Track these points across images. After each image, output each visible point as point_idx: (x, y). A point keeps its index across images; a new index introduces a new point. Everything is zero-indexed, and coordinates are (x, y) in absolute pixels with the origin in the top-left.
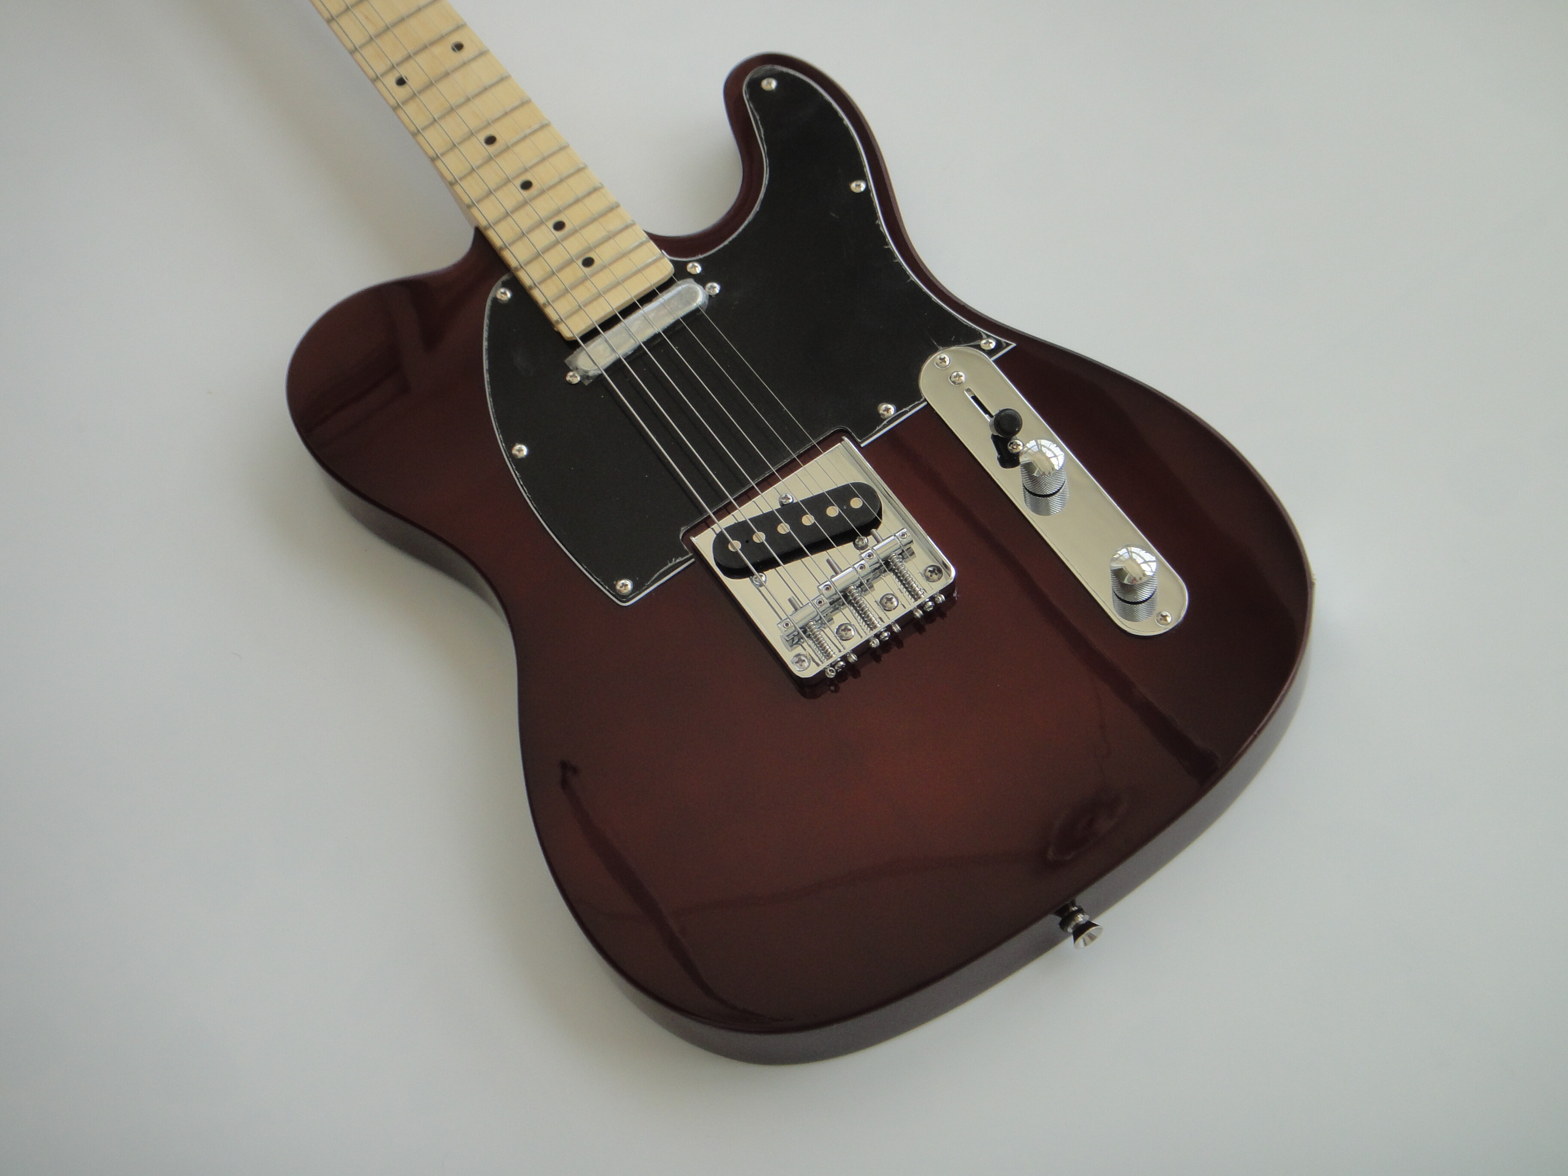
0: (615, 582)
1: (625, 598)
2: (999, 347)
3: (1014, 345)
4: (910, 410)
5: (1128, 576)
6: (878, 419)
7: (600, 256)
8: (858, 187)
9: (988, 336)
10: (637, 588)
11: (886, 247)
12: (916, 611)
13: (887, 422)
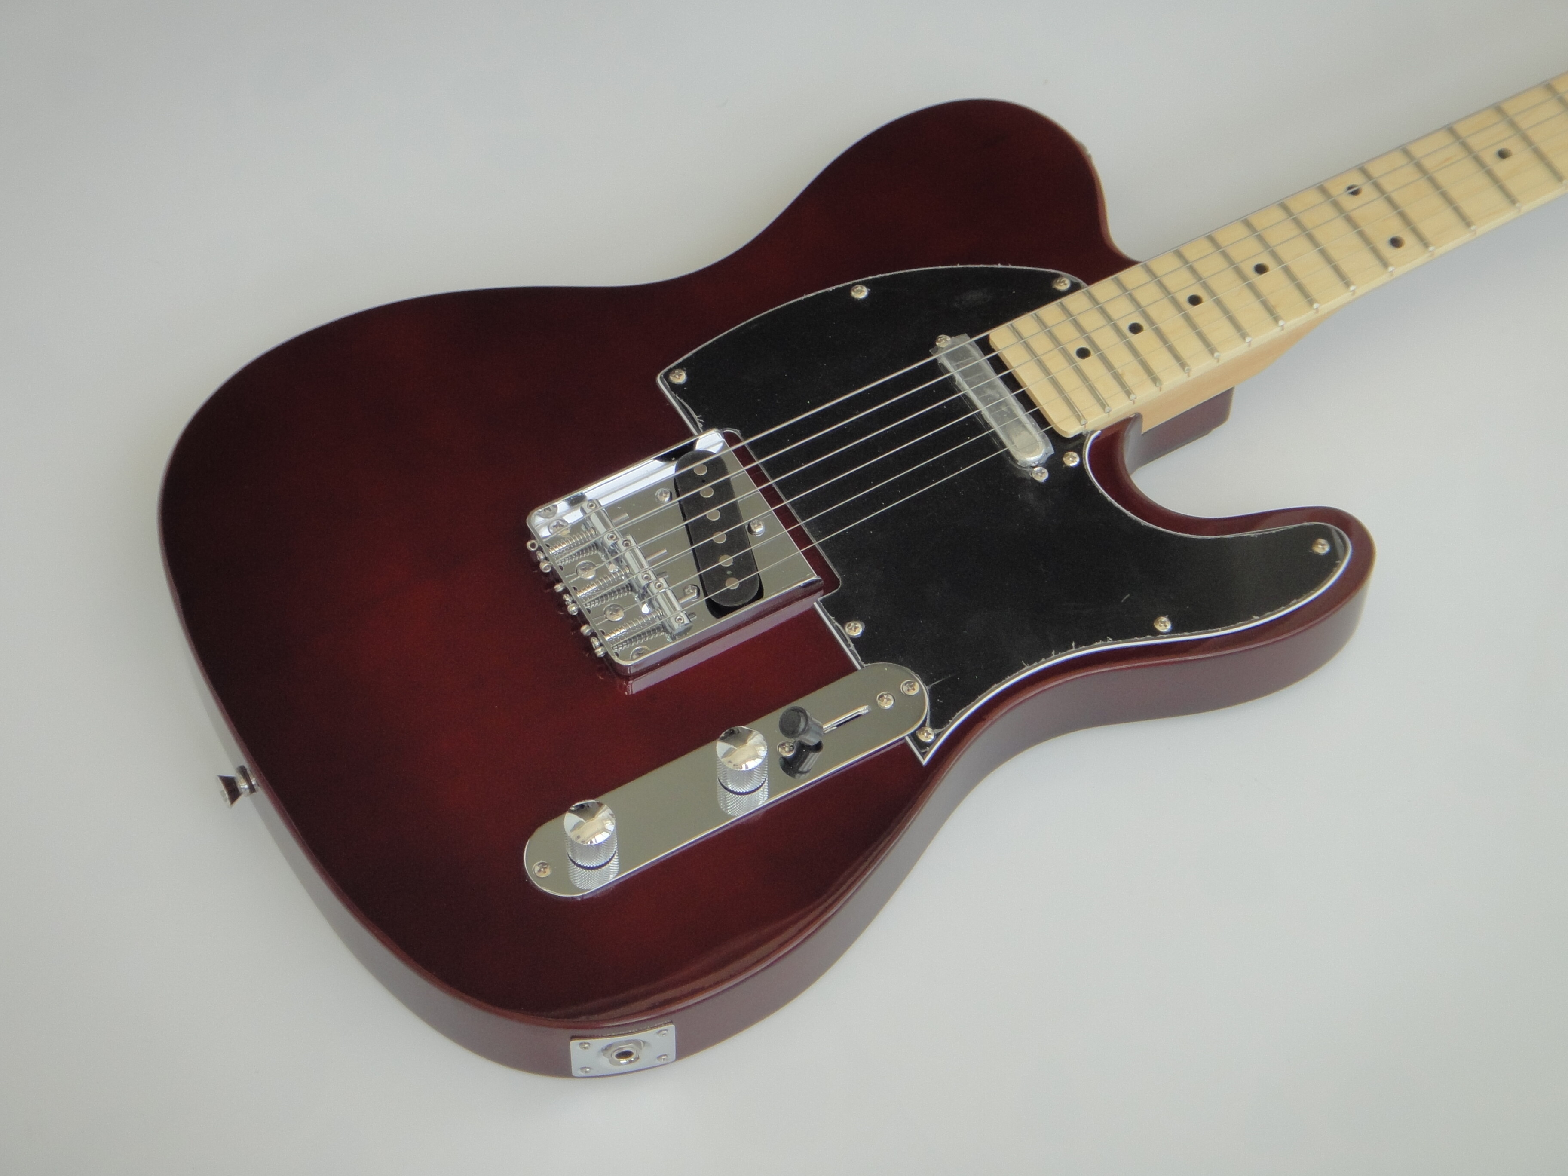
0: (685, 369)
1: (666, 376)
2: (922, 745)
3: (924, 762)
4: (851, 651)
5: (584, 821)
6: (843, 619)
7: (1090, 365)
8: (1164, 625)
9: (938, 736)
10: (674, 388)
11: (1073, 644)
12: (587, 628)
13: (836, 625)
